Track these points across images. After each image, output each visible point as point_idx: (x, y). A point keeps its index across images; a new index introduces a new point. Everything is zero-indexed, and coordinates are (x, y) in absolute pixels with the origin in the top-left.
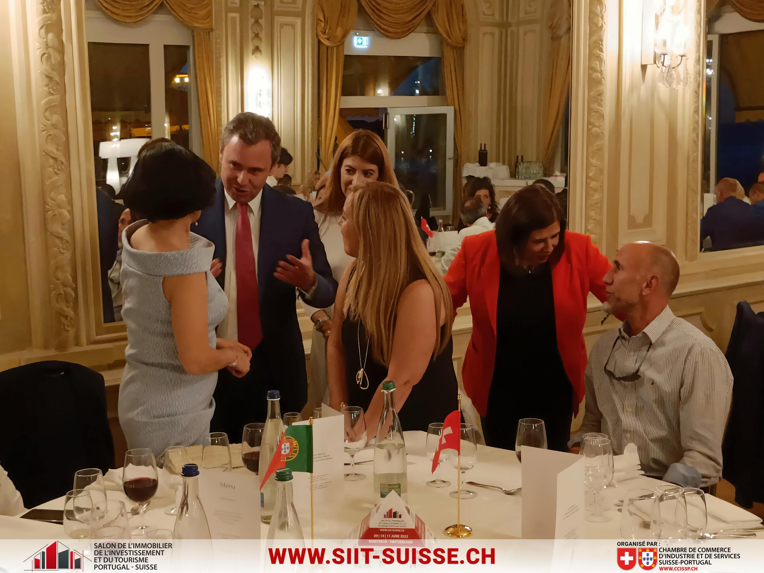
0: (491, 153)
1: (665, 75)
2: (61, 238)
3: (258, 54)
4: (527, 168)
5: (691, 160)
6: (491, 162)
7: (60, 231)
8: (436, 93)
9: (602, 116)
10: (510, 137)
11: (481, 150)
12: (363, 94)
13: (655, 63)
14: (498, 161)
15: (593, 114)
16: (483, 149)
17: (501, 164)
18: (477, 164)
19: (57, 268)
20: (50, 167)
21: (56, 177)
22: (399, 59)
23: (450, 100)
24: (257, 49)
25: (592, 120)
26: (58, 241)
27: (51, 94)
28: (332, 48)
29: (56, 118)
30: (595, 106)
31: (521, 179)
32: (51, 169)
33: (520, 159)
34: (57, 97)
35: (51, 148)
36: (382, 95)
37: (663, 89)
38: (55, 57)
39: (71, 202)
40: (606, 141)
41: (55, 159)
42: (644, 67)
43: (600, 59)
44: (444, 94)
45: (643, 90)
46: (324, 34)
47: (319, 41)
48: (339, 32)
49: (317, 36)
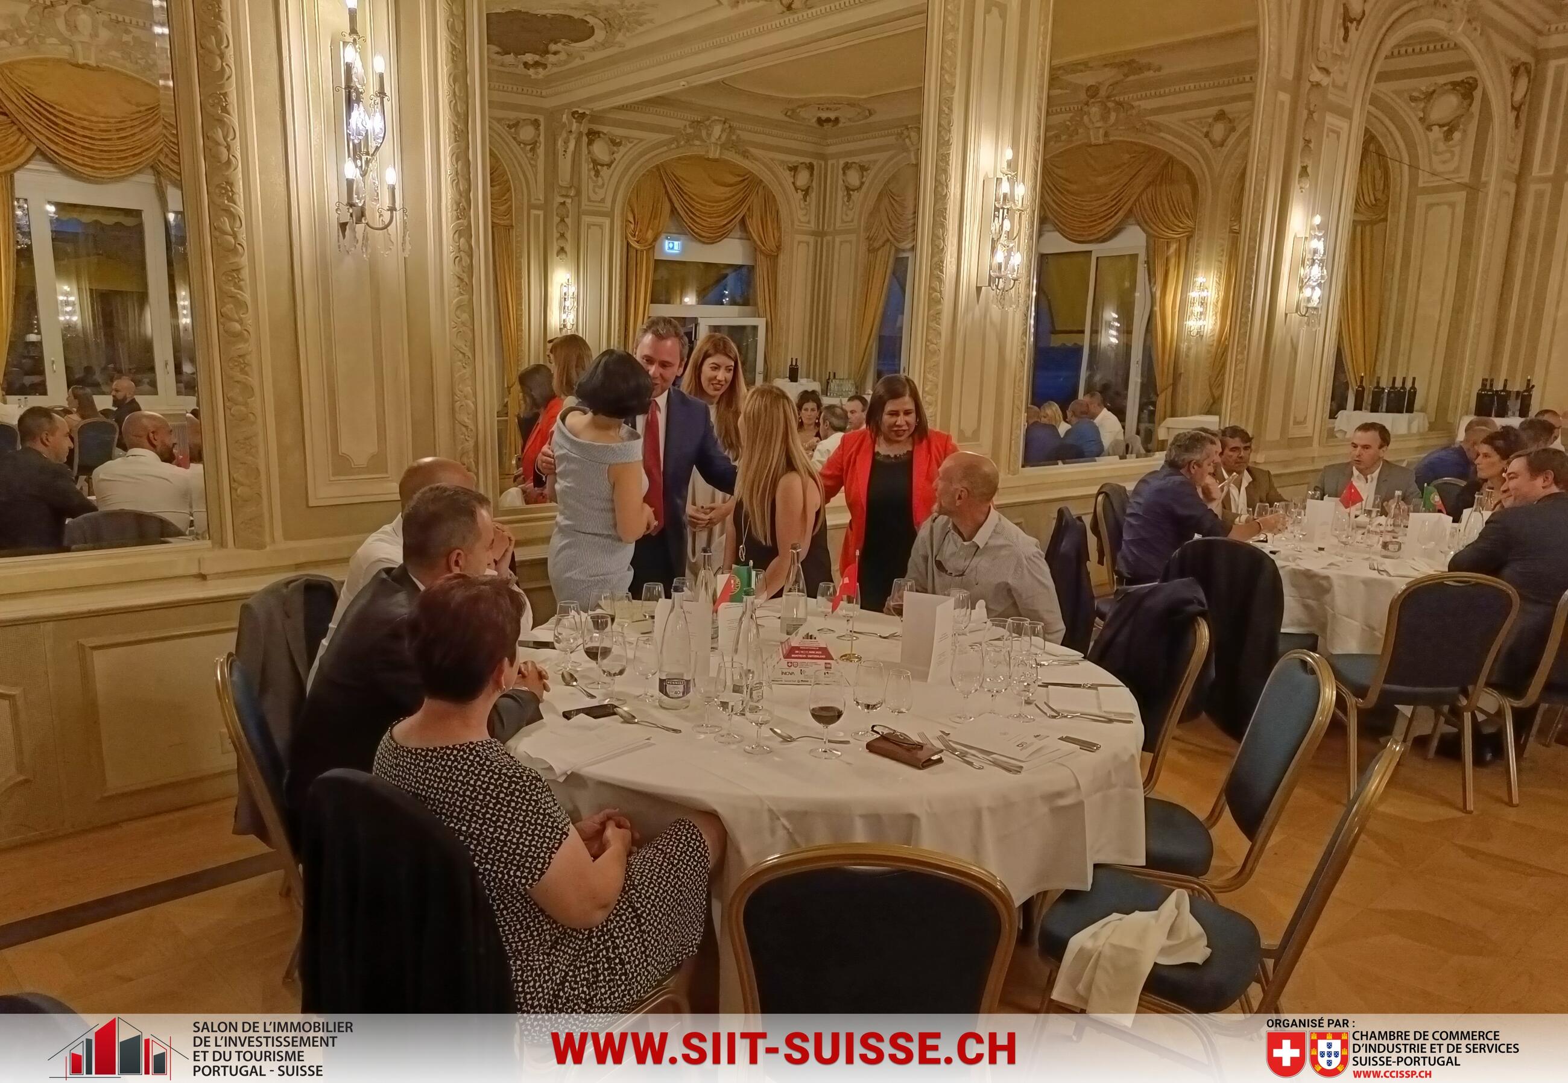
0: (802, 371)
1: (999, 298)
2: (466, 427)
3: (564, 256)
4: (840, 385)
5: (1018, 378)
6: (802, 378)
7: (466, 420)
8: (746, 303)
9: (940, 334)
10: (821, 354)
11: (792, 365)
12: (667, 302)
13: (990, 285)
14: (808, 377)
15: (931, 331)
16: (794, 364)
17: (811, 380)
18: (788, 379)
19: (463, 454)
20: (460, 361)
21: (465, 371)
22: (708, 265)
23: (761, 311)
24: (562, 250)
25: (930, 338)
26: (464, 429)
27: (462, 294)
28: (642, 251)
29: (465, 316)
30: (933, 324)
31: (833, 397)
32: (460, 363)
33: (832, 377)
34: (466, 297)
35: (460, 344)
36: (689, 303)
37: (995, 310)
38: (466, 260)
39: (475, 394)
40: (941, 358)
41: (464, 354)
42: (979, 289)
43: (940, 280)
44: (755, 304)
45: (977, 311)
46: (634, 236)
47: (628, 244)
48: (650, 235)
49: (626, 238)
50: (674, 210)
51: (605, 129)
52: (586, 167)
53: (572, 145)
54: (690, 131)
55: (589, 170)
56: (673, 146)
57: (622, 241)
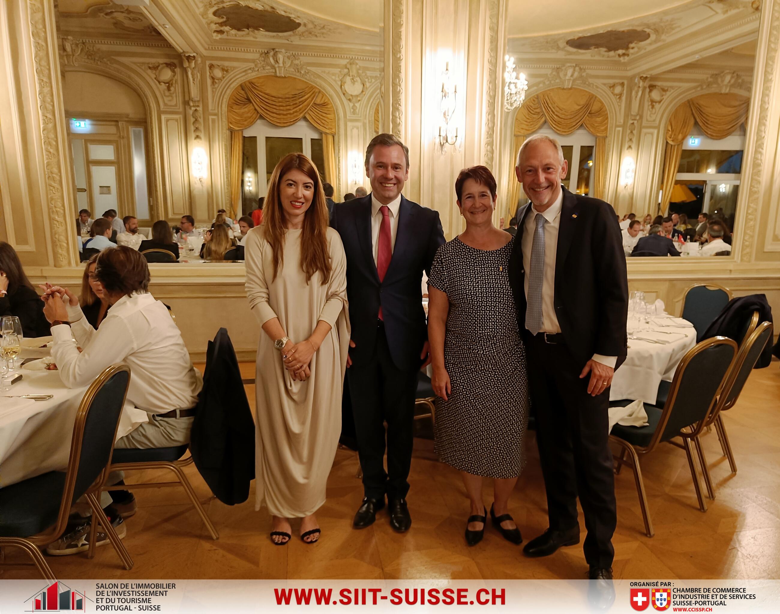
3: (630, 150)
24: (630, 147)
28: (675, 146)
46: (671, 138)
47: (667, 143)
48: (680, 137)
49: (666, 139)
50: (696, 123)
51: (659, 83)
52: (647, 104)
53: (640, 94)
54: (710, 80)
55: (648, 106)
56: (699, 89)
57: (663, 141)
